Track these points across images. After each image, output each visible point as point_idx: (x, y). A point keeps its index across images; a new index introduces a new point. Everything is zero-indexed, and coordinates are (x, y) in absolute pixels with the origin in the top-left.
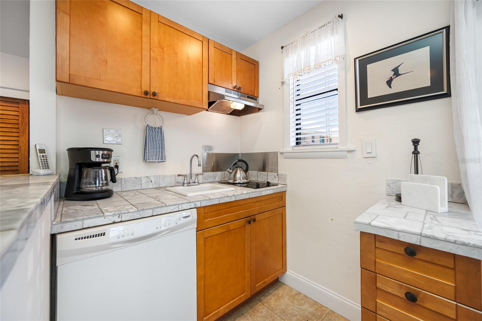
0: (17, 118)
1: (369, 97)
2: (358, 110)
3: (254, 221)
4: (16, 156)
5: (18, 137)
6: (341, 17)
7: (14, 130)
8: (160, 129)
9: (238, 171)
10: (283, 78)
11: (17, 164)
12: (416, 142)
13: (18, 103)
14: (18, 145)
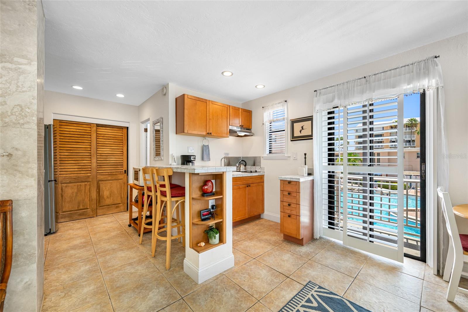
0: (122, 137)
1: (295, 136)
2: (291, 141)
3: (250, 186)
4: (122, 157)
5: (122, 147)
6: (286, 101)
7: (121, 143)
8: (208, 146)
9: (242, 166)
10: (263, 122)
11: (122, 162)
12: (305, 154)
13: (123, 129)
14: (123, 151)
